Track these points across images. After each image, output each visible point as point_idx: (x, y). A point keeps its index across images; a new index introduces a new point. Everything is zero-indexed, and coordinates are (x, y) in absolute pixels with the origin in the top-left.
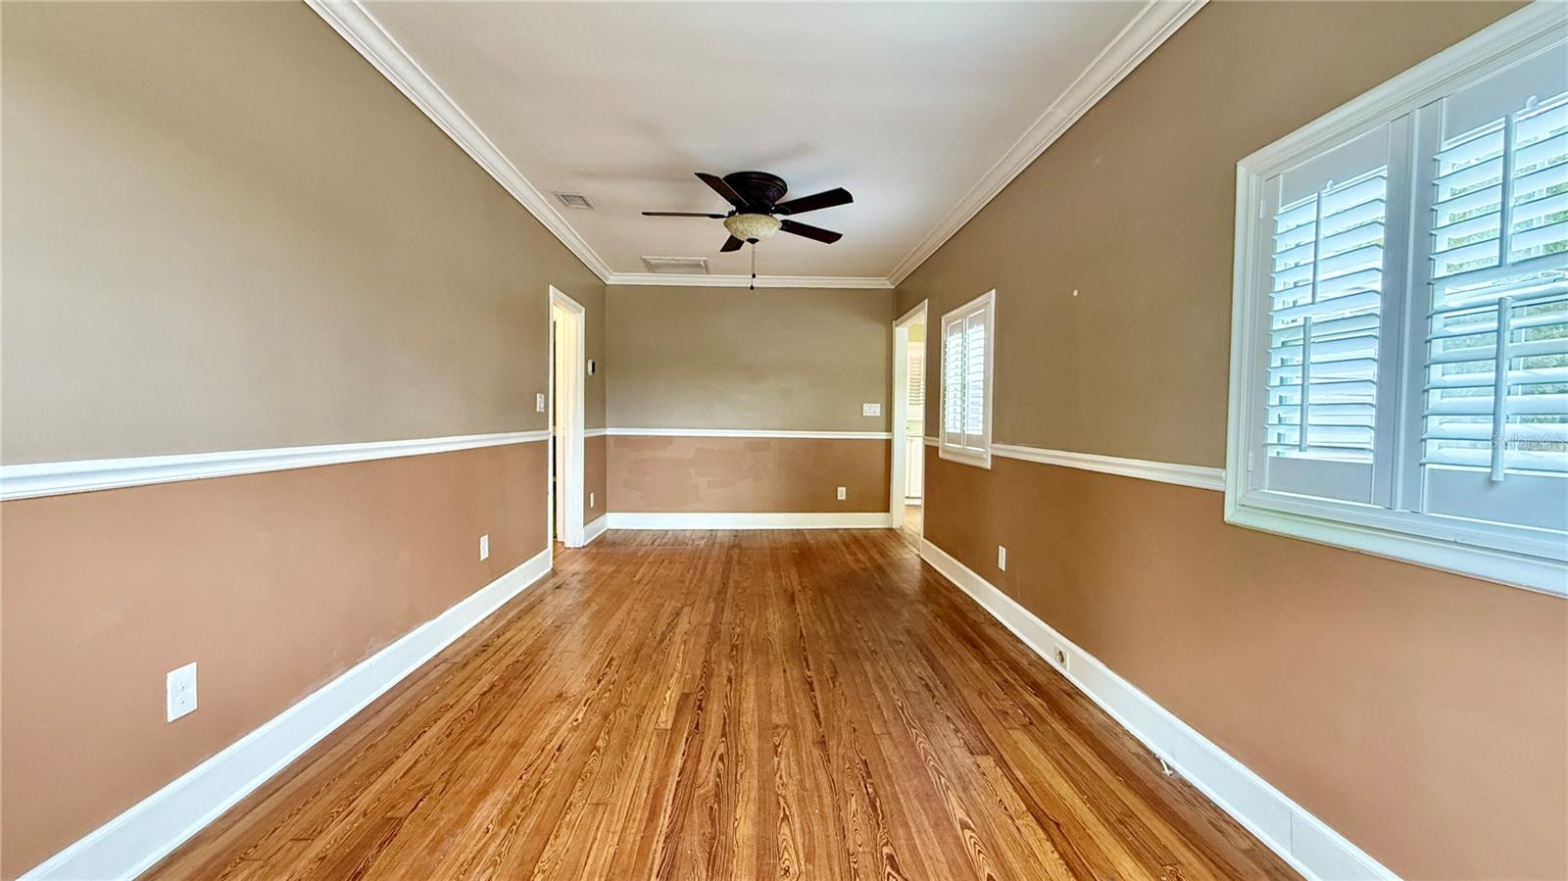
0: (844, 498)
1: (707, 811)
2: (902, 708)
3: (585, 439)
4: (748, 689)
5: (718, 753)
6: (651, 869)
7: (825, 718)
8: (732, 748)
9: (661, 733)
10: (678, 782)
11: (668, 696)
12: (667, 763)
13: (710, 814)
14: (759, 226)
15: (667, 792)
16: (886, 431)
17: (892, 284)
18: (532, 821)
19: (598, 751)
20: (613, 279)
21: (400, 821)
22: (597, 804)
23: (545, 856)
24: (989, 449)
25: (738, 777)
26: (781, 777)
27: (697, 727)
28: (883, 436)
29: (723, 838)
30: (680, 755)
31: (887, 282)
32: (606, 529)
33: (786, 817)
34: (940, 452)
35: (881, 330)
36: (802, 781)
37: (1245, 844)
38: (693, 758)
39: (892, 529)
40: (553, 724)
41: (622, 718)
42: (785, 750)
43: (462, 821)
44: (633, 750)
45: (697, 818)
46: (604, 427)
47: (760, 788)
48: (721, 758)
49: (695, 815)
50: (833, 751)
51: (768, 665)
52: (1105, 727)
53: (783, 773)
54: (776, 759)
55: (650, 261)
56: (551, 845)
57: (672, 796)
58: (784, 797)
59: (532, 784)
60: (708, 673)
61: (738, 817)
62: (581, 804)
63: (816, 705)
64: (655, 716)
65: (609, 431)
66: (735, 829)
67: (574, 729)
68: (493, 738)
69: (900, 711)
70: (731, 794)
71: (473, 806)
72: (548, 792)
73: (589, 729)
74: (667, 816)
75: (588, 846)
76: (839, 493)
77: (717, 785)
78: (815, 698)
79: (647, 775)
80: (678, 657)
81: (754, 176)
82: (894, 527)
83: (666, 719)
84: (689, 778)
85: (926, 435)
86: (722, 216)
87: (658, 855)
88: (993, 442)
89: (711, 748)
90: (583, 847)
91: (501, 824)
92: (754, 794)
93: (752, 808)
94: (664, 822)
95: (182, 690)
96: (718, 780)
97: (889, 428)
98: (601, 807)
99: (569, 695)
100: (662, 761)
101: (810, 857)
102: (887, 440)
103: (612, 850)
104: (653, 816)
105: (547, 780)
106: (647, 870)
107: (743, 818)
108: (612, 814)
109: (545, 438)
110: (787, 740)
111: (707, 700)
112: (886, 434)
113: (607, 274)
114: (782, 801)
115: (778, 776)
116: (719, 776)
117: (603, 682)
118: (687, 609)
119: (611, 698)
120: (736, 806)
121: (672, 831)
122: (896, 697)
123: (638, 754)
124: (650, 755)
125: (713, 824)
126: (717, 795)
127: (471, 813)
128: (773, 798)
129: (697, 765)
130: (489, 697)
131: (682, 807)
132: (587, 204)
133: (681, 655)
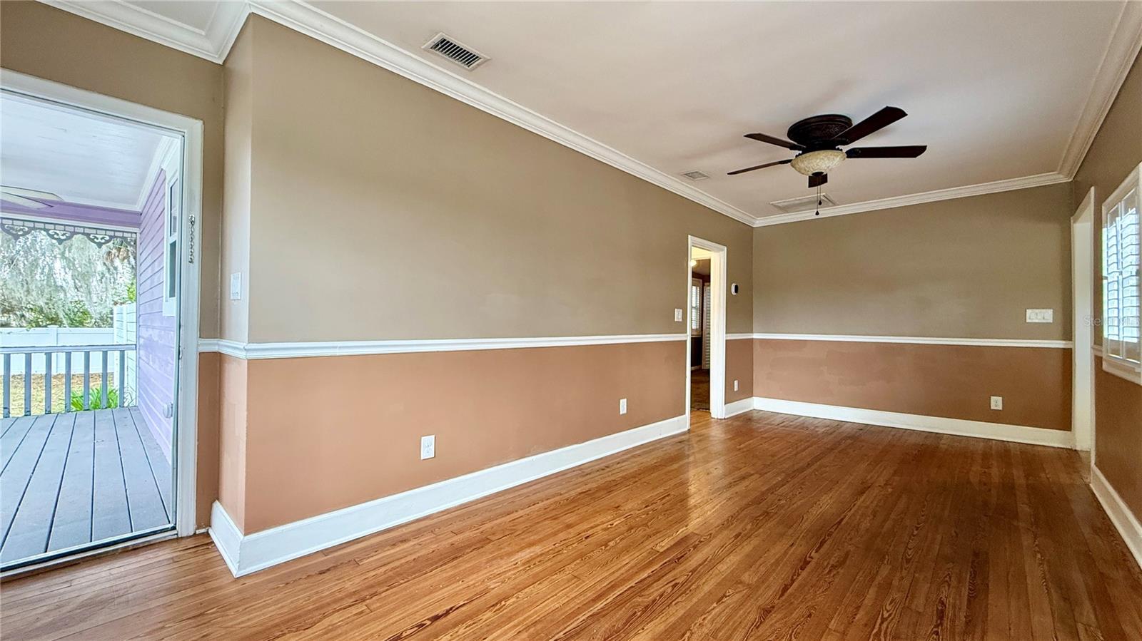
0: (1000, 408)
1: (630, 614)
2: (883, 620)
3: (726, 341)
4: (746, 547)
5: (677, 581)
6: (565, 628)
7: (791, 594)
8: (690, 581)
9: (652, 552)
10: (632, 587)
11: (681, 530)
12: (636, 573)
13: (630, 617)
15: (619, 589)
16: (1068, 340)
18: (537, 570)
19: (606, 547)
20: (759, 223)
21: (492, 541)
22: (575, 577)
23: (526, 590)
25: (674, 603)
26: (704, 619)
27: (679, 559)
28: (1060, 344)
30: (650, 571)
32: (752, 408)
34: (1104, 363)
35: (1062, 228)
36: (718, 630)
38: (656, 577)
39: (1075, 451)
40: (598, 522)
41: (640, 533)
42: (728, 601)
43: (510, 554)
44: (625, 555)
45: (622, 614)
46: (752, 332)
47: (680, 618)
48: (674, 586)
49: (621, 612)
50: (769, 621)
51: (782, 535)
53: (709, 618)
54: (715, 605)
55: (779, 205)
56: (534, 587)
57: (619, 593)
58: (692, 634)
59: (557, 550)
61: (645, 628)
62: (568, 573)
63: (793, 581)
64: (659, 540)
65: (755, 336)
66: (636, 634)
67: (605, 530)
68: (561, 519)
69: (879, 621)
70: (657, 612)
71: (521, 549)
72: (559, 558)
73: (614, 533)
74: (605, 603)
75: (549, 597)
76: (993, 403)
77: (654, 601)
78: (799, 575)
79: (623, 571)
81: (813, 120)
82: (1077, 449)
83: (665, 544)
84: (643, 586)
85: (1094, 344)
87: (576, 623)
89: (675, 575)
90: (546, 596)
91: (524, 564)
92: (672, 619)
93: (662, 627)
94: (600, 605)
95: (428, 447)
96: (658, 598)
97: (1070, 336)
98: (575, 580)
99: (622, 509)
100: (635, 570)
102: (1068, 350)
103: (557, 606)
104: (595, 600)
105: (565, 551)
106: (562, 627)
107: (648, 631)
108: (577, 586)
109: (684, 339)
110: (737, 596)
111: (705, 544)
112: (1064, 342)
113: (753, 221)
114: (688, 634)
115: (703, 617)
116: (661, 596)
117: (648, 508)
118: (756, 476)
119: (645, 519)
120: (652, 620)
121: (598, 614)
122: (888, 608)
123: (626, 559)
124: (632, 563)
125: (625, 624)
126: (647, 607)
127: (518, 552)
128: (685, 628)
129: (654, 582)
130: (582, 495)
131: (618, 604)
132: (704, 176)
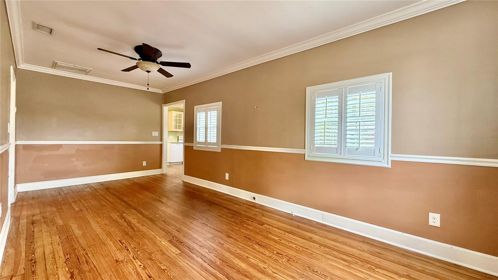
0: (145, 165)
1: (228, 267)
5: (207, 252)
7: (221, 230)
9: (180, 255)
10: (208, 264)
11: (164, 243)
12: (196, 261)
13: (229, 267)
14: (154, 67)
15: (209, 268)
16: (160, 141)
17: (163, 92)
19: (166, 270)
20: (23, 66)
24: (220, 146)
25: (222, 254)
27: (189, 248)
28: (160, 143)
29: (241, 270)
30: (197, 257)
31: (161, 91)
32: (17, 192)
33: (247, 257)
34: (193, 148)
35: (158, 107)
36: (238, 247)
37: (316, 223)
38: (202, 256)
39: (163, 174)
40: (132, 271)
41: (158, 257)
44: (179, 264)
45: (228, 269)
47: (231, 254)
49: (226, 269)
50: (234, 237)
52: (275, 211)
54: (225, 246)
55: (59, 64)
57: (213, 269)
58: (240, 253)
60: (168, 232)
61: (237, 263)
64: (169, 251)
66: (241, 266)
67: (144, 268)
70: (227, 259)
73: (151, 265)
74: (219, 273)
76: (143, 163)
77: (220, 259)
79: (196, 268)
80: (148, 231)
82: (164, 173)
83: (175, 250)
84: (210, 262)
85: (185, 142)
86: (136, 59)
88: (221, 144)
89: (203, 251)
92: (232, 256)
93: (237, 259)
97: (161, 140)
100: (193, 261)
101: (265, 263)
102: (160, 144)
111: (181, 240)
113: (21, 64)
115: (231, 249)
116: (217, 257)
117: (130, 250)
118: (125, 215)
119: (143, 253)
120: (233, 261)
121: (225, 276)
123: (183, 264)
124: (187, 262)
125: (234, 268)
126: (224, 262)
128: (237, 255)
129: (206, 257)
132: (51, 33)
133: (148, 230)
